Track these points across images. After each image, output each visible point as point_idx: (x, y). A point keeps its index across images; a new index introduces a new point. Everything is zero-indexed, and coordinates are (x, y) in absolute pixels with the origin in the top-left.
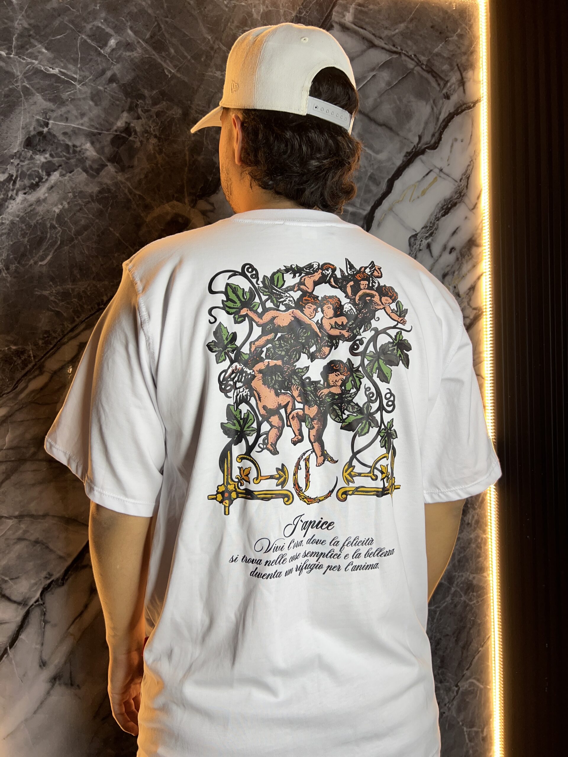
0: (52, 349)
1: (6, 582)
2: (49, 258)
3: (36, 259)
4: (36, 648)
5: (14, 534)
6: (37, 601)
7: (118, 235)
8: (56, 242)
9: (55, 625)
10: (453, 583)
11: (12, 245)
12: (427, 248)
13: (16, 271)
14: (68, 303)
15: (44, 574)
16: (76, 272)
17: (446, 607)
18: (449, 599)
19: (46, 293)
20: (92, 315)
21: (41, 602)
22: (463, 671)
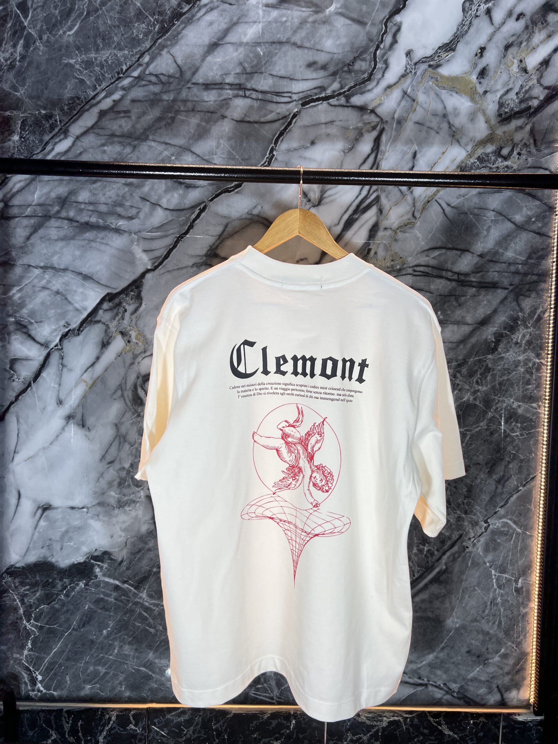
0: (76, 114)
1: (31, 323)
2: (76, 28)
3: (64, 29)
4: (54, 387)
5: (39, 282)
6: (56, 345)
7: (139, 5)
8: (82, 13)
9: (70, 370)
10: (491, 407)
11: (45, 17)
12: (486, 14)
13: (48, 41)
14: (91, 72)
15: (63, 323)
16: (99, 41)
17: (479, 433)
18: (483, 424)
19: (72, 61)
20: (112, 83)
21: (59, 347)
22: (495, 507)
